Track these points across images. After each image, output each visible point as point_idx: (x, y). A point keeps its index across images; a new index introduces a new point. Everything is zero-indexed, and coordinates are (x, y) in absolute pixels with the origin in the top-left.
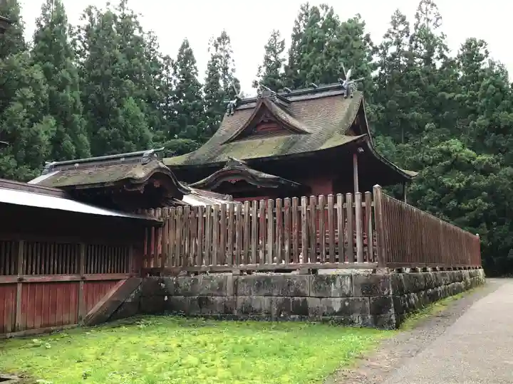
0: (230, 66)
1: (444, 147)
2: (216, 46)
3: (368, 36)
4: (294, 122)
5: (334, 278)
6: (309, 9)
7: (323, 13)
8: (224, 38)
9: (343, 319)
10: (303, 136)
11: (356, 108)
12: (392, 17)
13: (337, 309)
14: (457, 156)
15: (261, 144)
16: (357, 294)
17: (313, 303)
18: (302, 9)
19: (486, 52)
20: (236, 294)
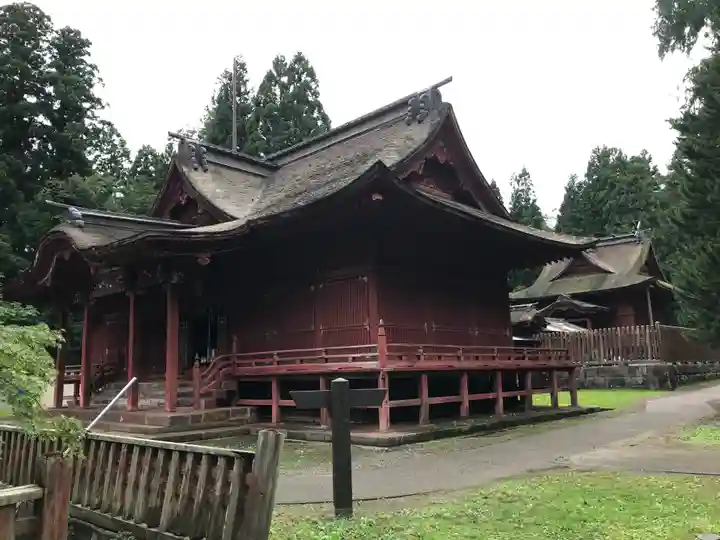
0: (532, 197)
2: (518, 182)
3: (655, 168)
4: (602, 264)
5: (637, 367)
6: (600, 151)
8: (525, 174)
9: (645, 386)
10: (609, 275)
11: (647, 250)
13: (640, 382)
15: (580, 281)
16: (651, 375)
17: (628, 379)
18: (594, 152)
20: (586, 377)
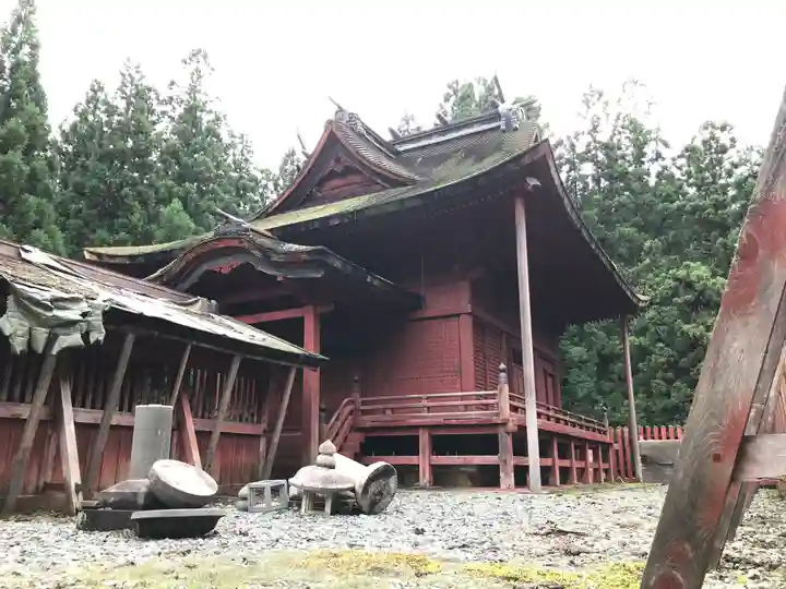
1: (682, 273)
6: (460, 86)
7: (479, 91)
12: (585, 95)
14: (705, 285)
18: (449, 87)
19: (733, 140)
